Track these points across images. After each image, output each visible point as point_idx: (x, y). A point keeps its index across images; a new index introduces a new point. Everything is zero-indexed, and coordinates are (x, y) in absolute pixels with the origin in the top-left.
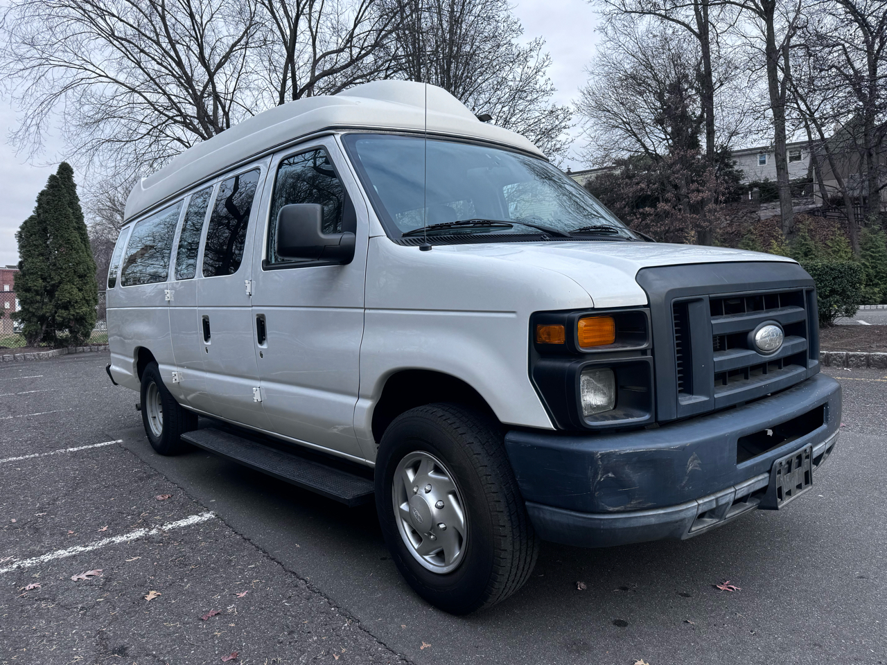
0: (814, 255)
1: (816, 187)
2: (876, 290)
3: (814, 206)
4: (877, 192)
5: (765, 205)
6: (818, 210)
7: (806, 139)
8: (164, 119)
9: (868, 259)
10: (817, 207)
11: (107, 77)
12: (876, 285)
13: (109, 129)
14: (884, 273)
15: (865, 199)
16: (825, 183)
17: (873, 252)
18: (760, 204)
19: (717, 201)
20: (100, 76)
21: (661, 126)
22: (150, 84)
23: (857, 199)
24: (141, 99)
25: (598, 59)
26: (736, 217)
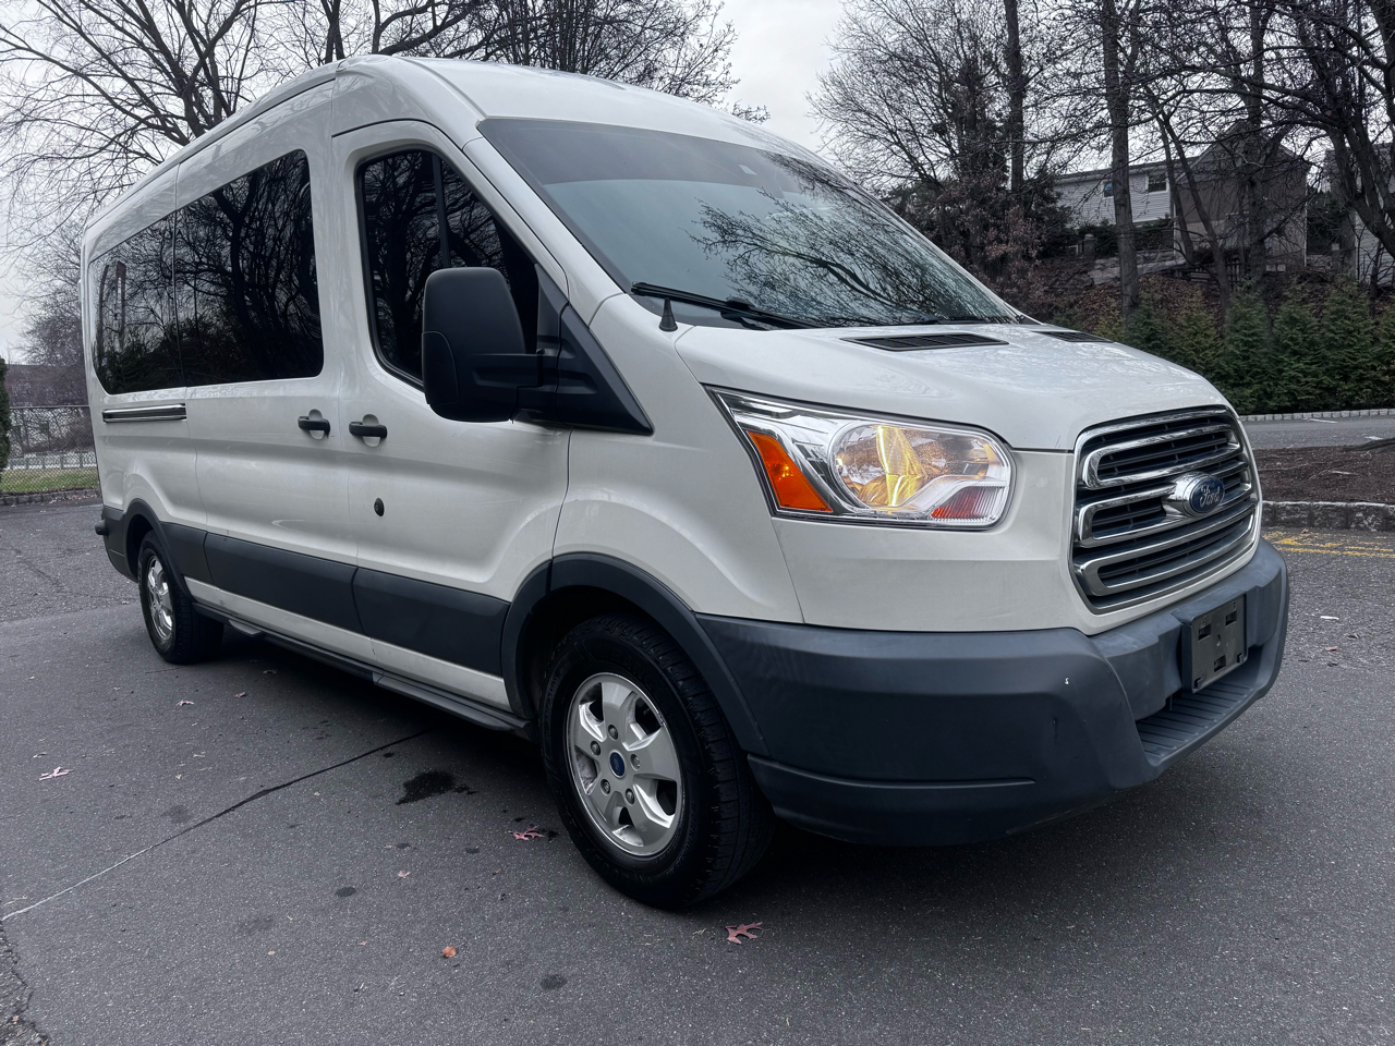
0: (1159, 339)
1: (1177, 234)
2: (1248, 392)
3: (1173, 262)
4: (1261, 241)
5: (1102, 261)
6: (1180, 268)
7: (1164, 157)
8: (131, 122)
9: (1238, 345)
10: (1177, 265)
11: (30, 50)
12: (1249, 385)
13: (35, 138)
14: (1259, 367)
15: (1247, 251)
16: (1189, 228)
17: (1245, 335)
18: (1095, 259)
19: (1027, 257)
20: (18, 48)
21: (940, 137)
22: (103, 63)
23: (1236, 251)
24: (90, 89)
25: (844, 26)
26: (1057, 280)
